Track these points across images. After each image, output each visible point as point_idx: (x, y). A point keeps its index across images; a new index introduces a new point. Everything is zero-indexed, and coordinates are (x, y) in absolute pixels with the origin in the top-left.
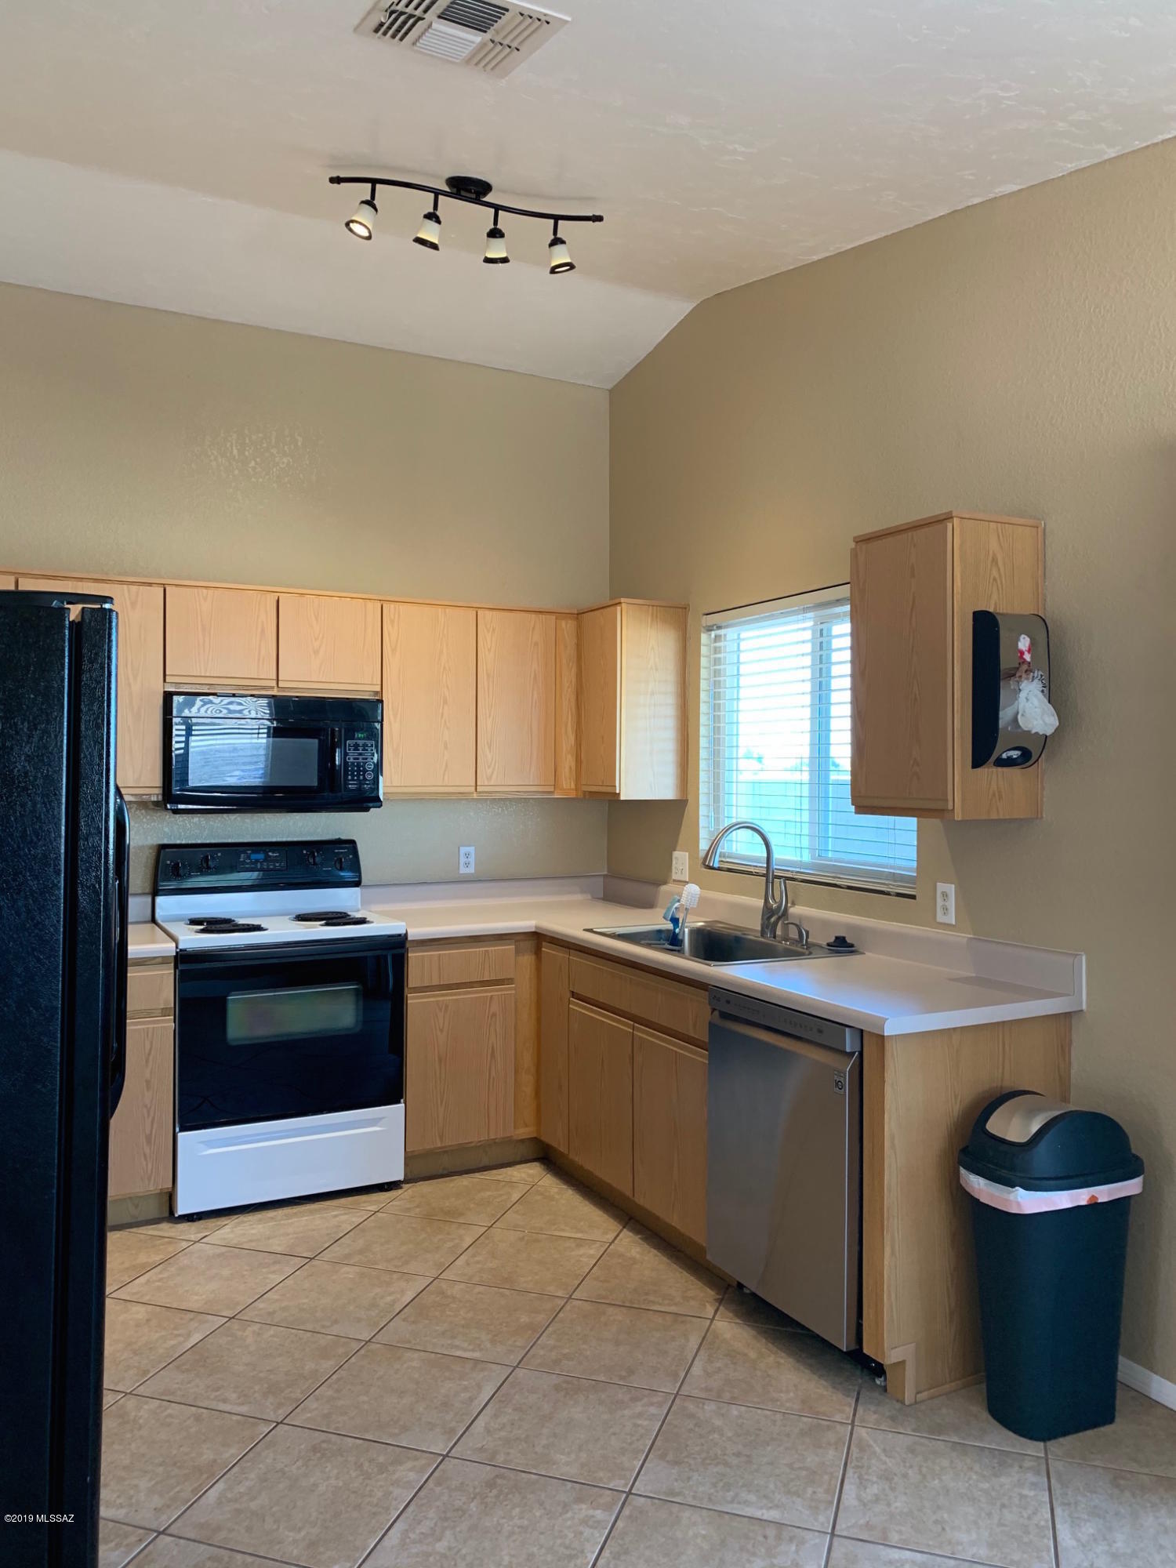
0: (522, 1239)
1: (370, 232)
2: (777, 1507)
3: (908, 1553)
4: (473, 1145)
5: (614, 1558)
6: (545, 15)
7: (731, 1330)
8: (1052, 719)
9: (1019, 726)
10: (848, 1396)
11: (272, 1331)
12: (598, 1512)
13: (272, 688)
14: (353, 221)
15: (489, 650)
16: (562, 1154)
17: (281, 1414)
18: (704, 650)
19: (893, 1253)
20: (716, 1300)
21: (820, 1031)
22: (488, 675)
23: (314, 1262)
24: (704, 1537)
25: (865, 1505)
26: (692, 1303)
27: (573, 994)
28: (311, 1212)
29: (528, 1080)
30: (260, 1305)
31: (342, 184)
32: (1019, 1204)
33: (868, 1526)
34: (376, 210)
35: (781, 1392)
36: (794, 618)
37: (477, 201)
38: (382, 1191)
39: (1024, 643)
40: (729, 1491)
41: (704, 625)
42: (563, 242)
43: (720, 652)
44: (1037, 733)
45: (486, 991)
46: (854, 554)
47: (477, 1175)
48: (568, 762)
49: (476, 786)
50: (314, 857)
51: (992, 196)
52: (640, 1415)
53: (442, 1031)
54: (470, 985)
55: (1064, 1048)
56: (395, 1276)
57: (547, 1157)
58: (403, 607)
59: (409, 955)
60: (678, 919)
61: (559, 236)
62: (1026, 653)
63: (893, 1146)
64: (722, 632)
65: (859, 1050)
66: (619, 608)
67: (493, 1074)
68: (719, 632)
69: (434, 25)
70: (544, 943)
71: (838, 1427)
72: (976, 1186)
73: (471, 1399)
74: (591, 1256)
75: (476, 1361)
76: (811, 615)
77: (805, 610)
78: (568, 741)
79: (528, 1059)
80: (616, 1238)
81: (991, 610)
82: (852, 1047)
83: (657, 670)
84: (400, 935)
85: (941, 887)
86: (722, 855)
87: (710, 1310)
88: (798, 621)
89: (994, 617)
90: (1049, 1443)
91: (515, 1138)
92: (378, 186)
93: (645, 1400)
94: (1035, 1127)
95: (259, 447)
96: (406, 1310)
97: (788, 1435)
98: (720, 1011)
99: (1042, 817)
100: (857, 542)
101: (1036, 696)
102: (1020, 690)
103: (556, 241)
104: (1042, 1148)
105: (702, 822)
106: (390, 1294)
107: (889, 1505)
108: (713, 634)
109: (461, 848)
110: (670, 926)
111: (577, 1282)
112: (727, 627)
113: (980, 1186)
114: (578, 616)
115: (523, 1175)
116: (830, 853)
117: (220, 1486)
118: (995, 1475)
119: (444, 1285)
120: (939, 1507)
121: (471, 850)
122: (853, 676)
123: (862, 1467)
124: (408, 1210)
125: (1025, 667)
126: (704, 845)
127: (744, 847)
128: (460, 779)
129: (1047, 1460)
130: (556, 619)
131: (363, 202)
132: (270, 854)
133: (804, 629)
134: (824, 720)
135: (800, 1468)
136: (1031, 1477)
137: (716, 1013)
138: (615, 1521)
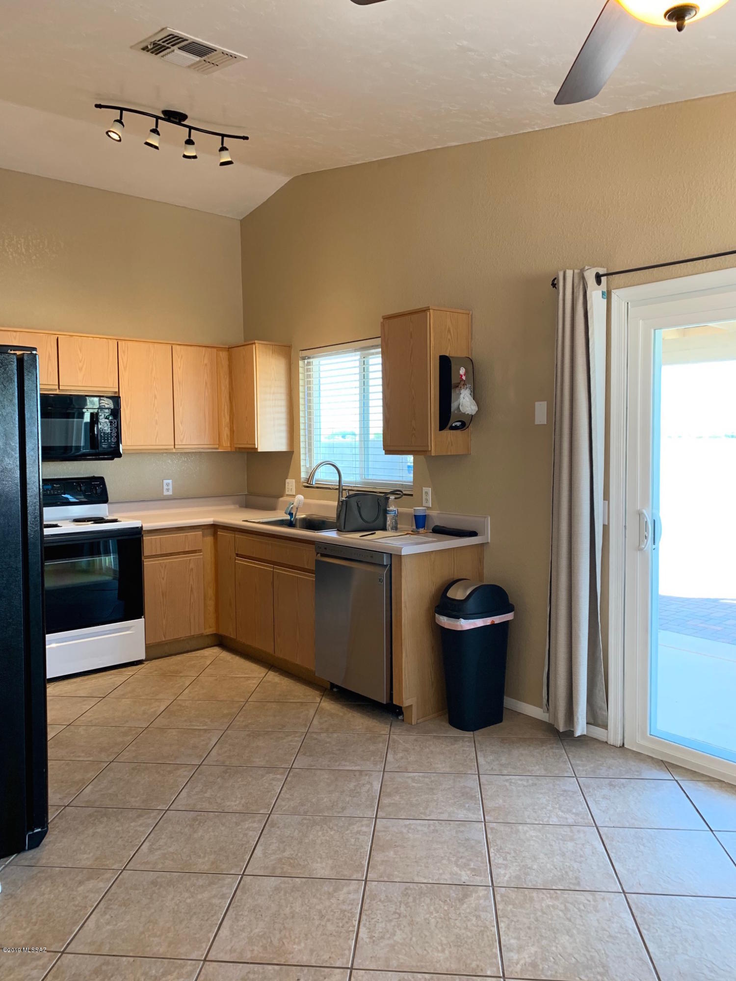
0: (216, 680)
1: (120, 137)
2: (359, 765)
3: (417, 774)
4: (182, 639)
5: (288, 790)
6: (235, 55)
7: (328, 705)
8: (475, 407)
9: (460, 411)
10: (387, 724)
11: (93, 728)
12: (278, 776)
13: (56, 390)
14: (110, 131)
15: (180, 368)
16: (231, 639)
17: (111, 759)
18: (301, 370)
19: (406, 656)
20: (321, 695)
21: (372, 557)
22: (179, 383)
23: (106, 699)
24: (328, 779)
25: (397, 760)
26: (309, 697)
27: (237, 555)
28: (96, 678)
29: (211, 603)
30: (82, 718)
31: (102, 109)
32: (461, 626)
33: (399, 767)
34: (124, 126)
35: (356, 726)
36: (351, 354)
37: (179, 124)
38: (133, 666)
39: (462, 371)
40: (336, 762)
41: (301, 356)
42: (227, 149)
43: (310, 371)
44: (468, 414)
45: (187, 557)
46: (383, 325)
47: (185, 655)
48: (226, 432)
49: (175, 445)
50: (80, 487)
51: (446, 146)
52: (291, 741)
53: (163, 579)
54: (178, 553)
55: (481, 561)
56: (153, 701)
57: (222, 642)
58: (130, 343)
59: (144, 538)
60: (293, 514)
61: (224, 146)
62: (463, 376)
63: (406, 607)
64: (311, 360)
65: (390, 563)
66: (254, 346)
67: (192, 600)
68: (309, 360)
69: (175, 51)
70: (219, 530)
71: (383, 736)
72: (443, 621)
73: (207, 744)
74: (254, 684)
75: (205, 730)
76: (358, 353)
77: (356, 350)
78: (226, 419)
79: (211, 592)
80: (265, 676)
81: (447, 355)
82: (387, 562)
83: (275, 380)
84: (138, 528)
85: (425, 489)
86: (317, 480)
87: (318, 700)
88: (352, 356)
89: (449, 359)
90: (475, 732)
91: (205, 634)
92: (124, 112)
93: (293, 736)
94: (468, 592)
95: (38, 248)
96: (163, 714)
97: (361, 741)
98: (321, 553)
99: (470, 454)
100: (384, 319)
101: (468, 396)
102: (460, 394)
103: (223, 149)
104: (471, 600)
105: (302, 463)
106: (152, 708)
107: (407, 759)
108: (306, 361)
109: (164, 481)
110: (288, 517)
111: (249, 695)
112: (313, 358)
113: (445, 622)
114: (229, 349)
115: (210, 653)
116: (370, 476)
117: (90, 787)
118: (452, 744)
119: (180, 702)
120: (429, 758)
121: (170, 481)
122: (383, 385)
123: (395, 748)
124: (151, 673)
125: (463, 383)
126: (303, 475)
127: (325, 476)
128: (165, 441)
129: (474, 737)
130: (217, 351)
131: (115, 121)
132: (55, 485)
133: (355, 360)
134: (366, 408)
135: (367, 752)
136: (467, 744)
137: (319, 555)
138: (287, 778)
